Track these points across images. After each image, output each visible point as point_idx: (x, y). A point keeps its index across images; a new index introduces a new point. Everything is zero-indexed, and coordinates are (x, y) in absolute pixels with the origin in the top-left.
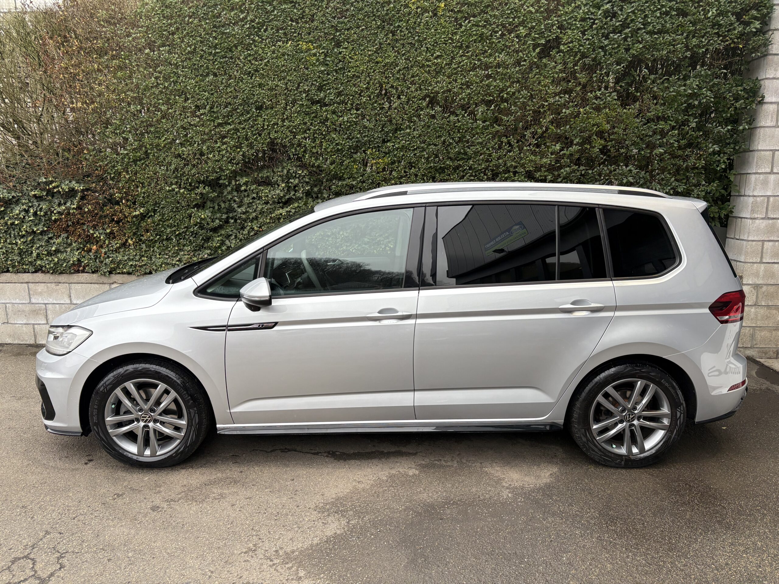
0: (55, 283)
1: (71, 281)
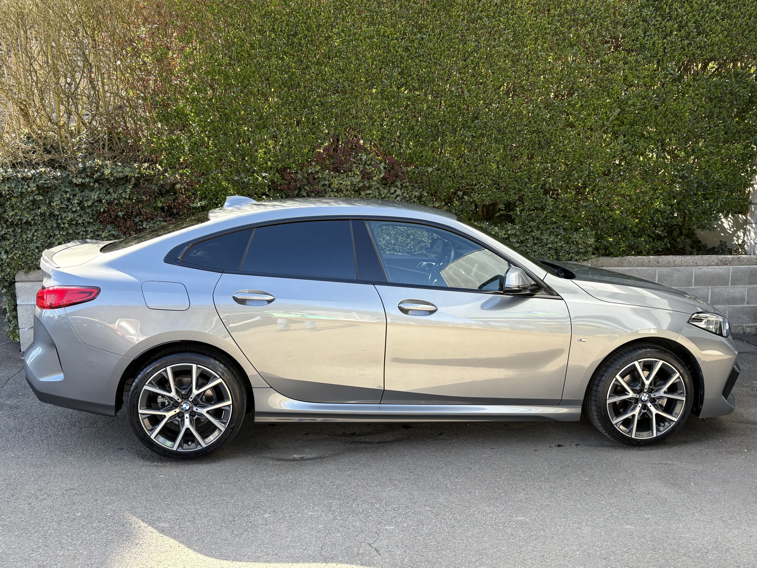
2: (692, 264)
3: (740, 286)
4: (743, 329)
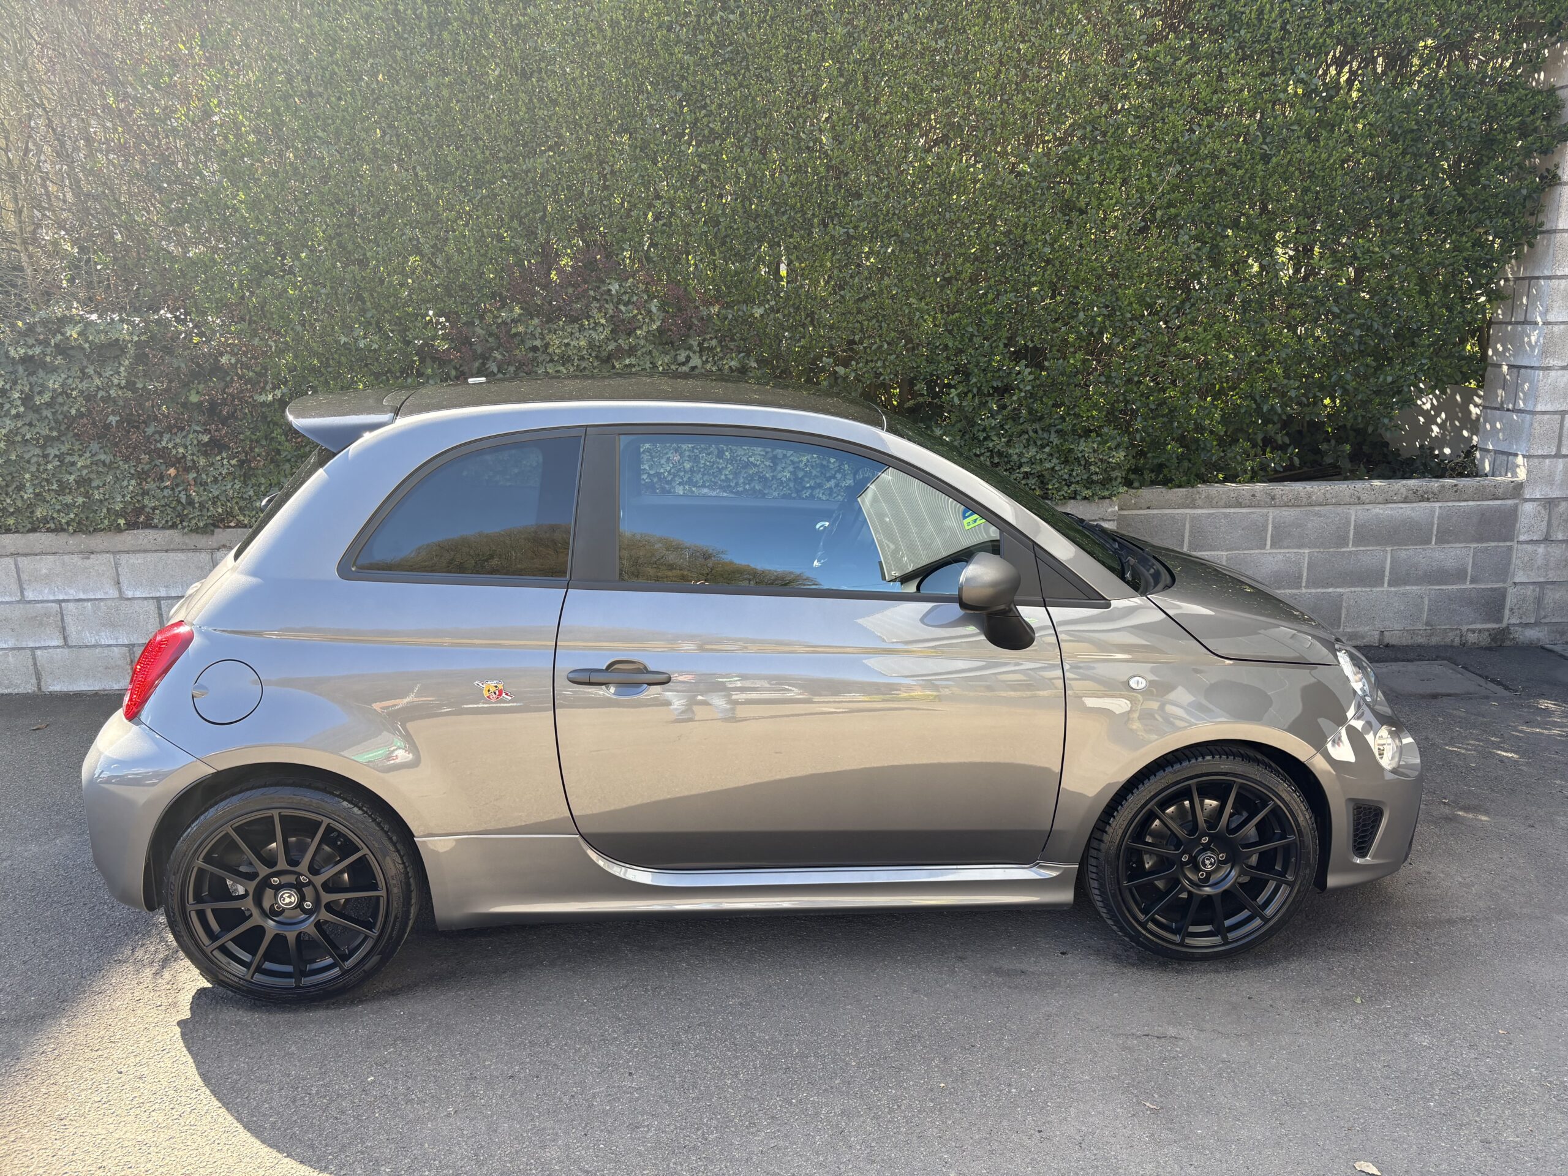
0: (81, 552)
1: (120, 547)
2: (1348, 500)
3: (1457, 545)
4: (1461, 636)
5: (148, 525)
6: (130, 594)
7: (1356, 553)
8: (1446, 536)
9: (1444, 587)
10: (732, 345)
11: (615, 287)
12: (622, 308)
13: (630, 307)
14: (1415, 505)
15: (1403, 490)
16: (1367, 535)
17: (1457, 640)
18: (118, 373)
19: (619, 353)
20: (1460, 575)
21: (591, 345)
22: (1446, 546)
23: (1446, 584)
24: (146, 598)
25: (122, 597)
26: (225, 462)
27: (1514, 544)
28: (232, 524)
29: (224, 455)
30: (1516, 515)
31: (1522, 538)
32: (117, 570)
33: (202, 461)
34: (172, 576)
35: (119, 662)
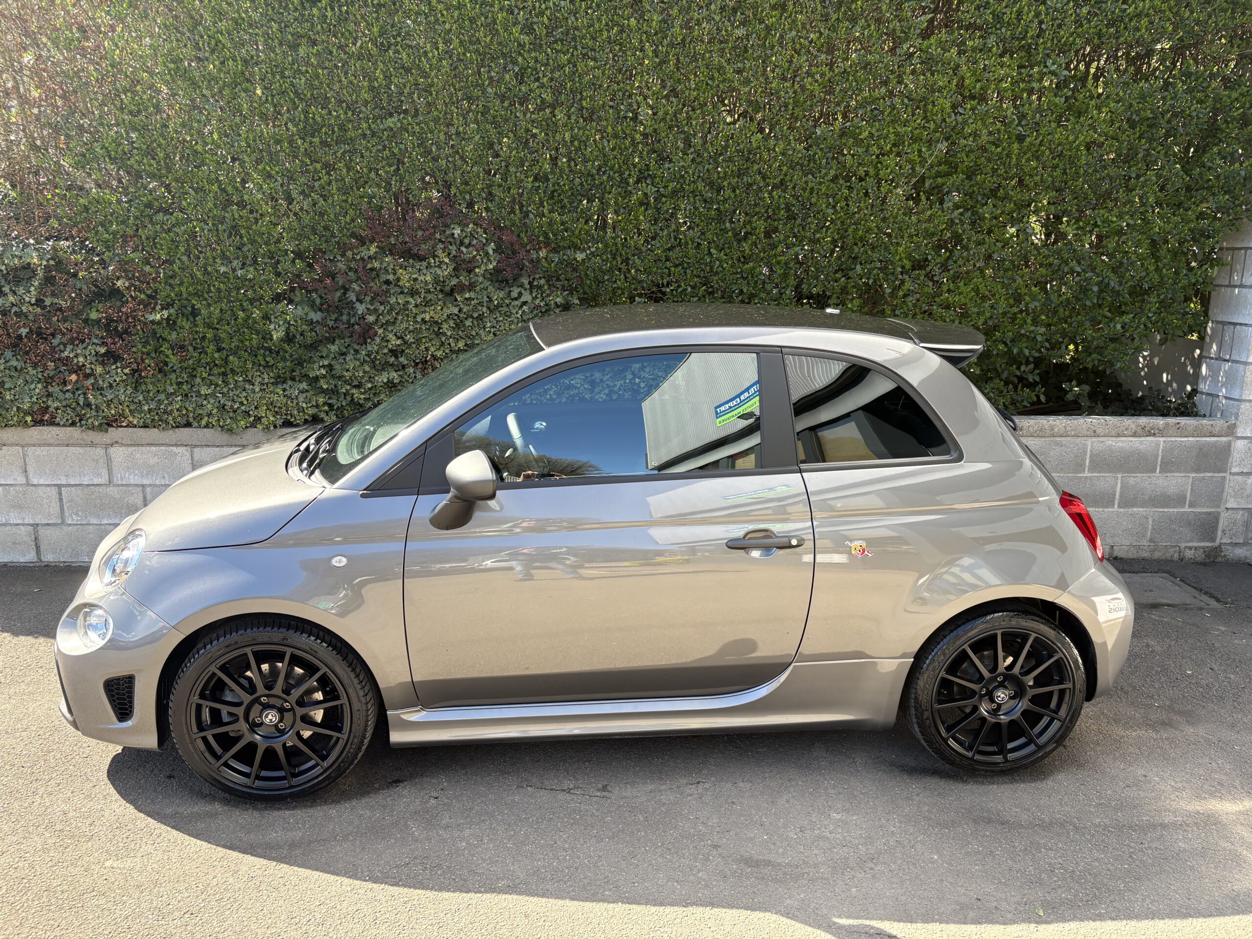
1: (28, 441)
2: (1085, 433)
3: (1178, 474)
4: (1180, 552)
5: (52, 423)
6: (35, 482)
7: (1090, 478)
8: (1168, 466)
9: (1166, 510)
10: (558, 284)
11: (457, 232)
12: (463, 249)
13: (471, 249)
14: (1143, 439)
15: (1133, 426)
16: (1101, 463)
17: (1176, 556)
18: (29, 292)
19: (461, 288)
20: (1180, 500)
21: (436, 281)
22: (1169, 474)
23: (1167, 507)
24: (48, 485)
25: (28, 484)
26: (119, 370)
27: (1227, 475)
28: (124, 424)
29: (119, 365)
30: (1230, 450)
31: (1234, 470)
32: (25, 460)
33: (99, 369)
34: (71, 467)
35: (25, 539)
